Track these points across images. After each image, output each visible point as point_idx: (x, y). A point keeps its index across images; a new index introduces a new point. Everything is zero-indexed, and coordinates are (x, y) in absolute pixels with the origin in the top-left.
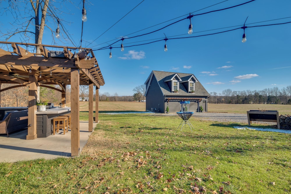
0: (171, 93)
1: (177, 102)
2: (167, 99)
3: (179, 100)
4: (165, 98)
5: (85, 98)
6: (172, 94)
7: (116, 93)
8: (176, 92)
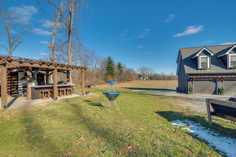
0: (197, 71)
1: (208, 82)
2: (190, 78)
3: (211, 79)
4: (189, 77)
5: (145, 77)
6: (199, 72)
7: (172, 73)
8: (204, 69)
